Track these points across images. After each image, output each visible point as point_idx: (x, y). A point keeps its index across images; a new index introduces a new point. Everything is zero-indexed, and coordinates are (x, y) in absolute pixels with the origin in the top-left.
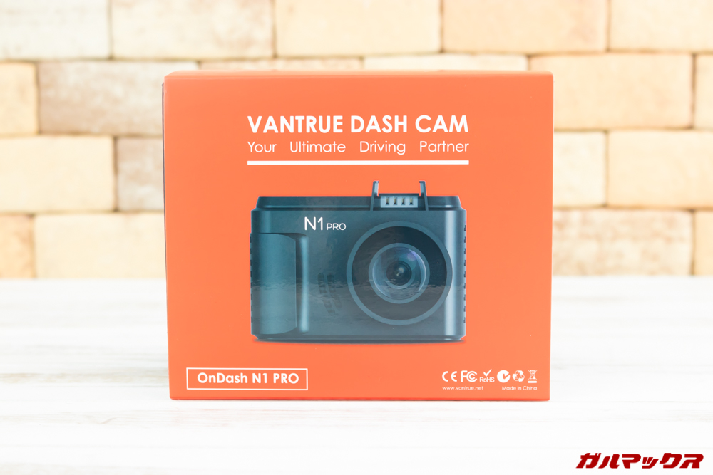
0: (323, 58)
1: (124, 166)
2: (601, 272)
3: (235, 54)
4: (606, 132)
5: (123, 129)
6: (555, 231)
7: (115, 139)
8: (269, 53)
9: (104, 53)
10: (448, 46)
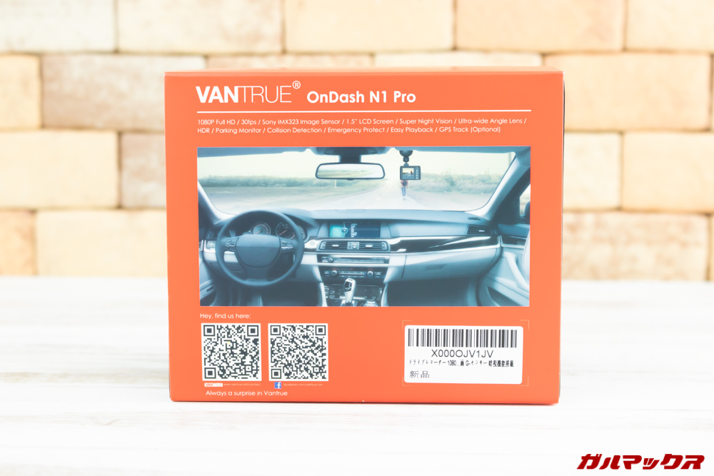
0: (332, 54)
1: (129, 162)
2: (615, 277)
3: (243, 48)
4: (621, 133)
5: (128, 124)
6: (566, 234)
7: (120, 134)
8: (278, 48)
9: (109, 46)
10: (461, 43)
